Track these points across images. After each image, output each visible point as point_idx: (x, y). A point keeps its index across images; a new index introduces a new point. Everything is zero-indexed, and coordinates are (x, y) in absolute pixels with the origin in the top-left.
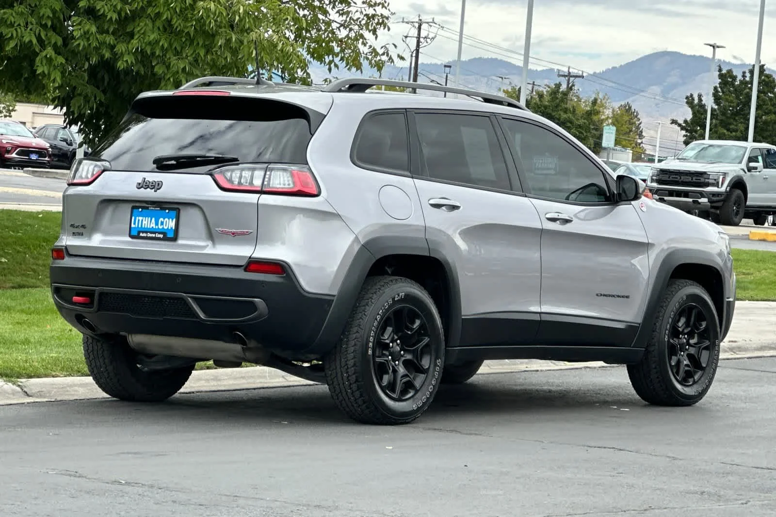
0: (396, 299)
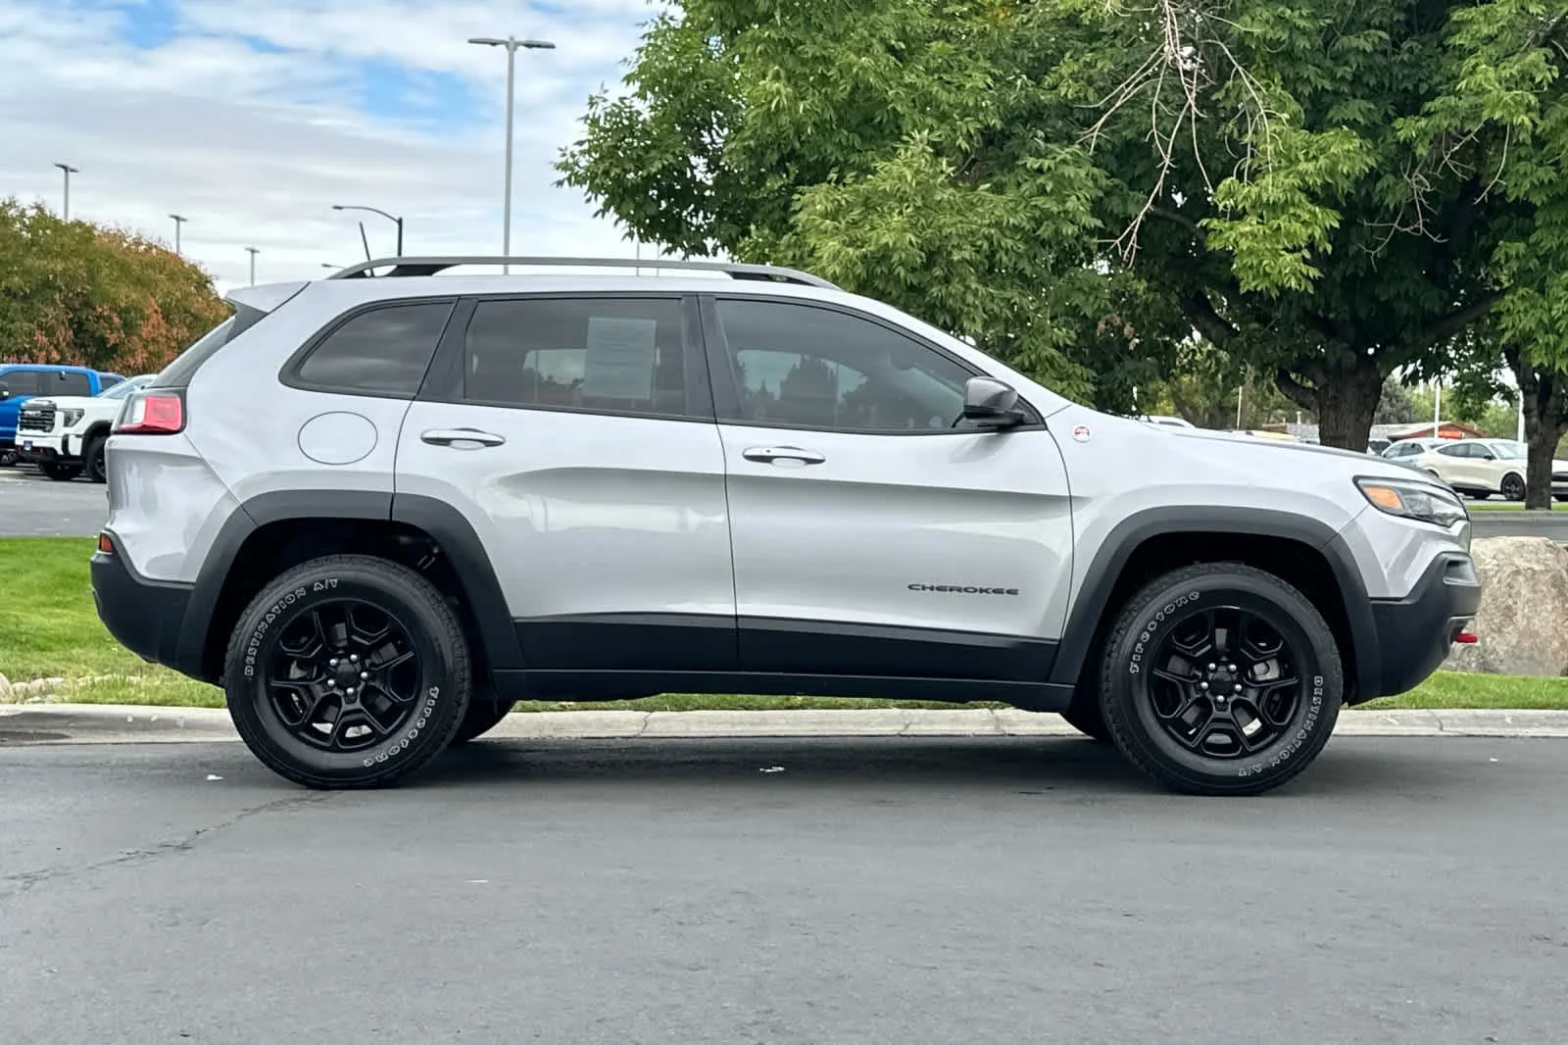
0: (315, 589)
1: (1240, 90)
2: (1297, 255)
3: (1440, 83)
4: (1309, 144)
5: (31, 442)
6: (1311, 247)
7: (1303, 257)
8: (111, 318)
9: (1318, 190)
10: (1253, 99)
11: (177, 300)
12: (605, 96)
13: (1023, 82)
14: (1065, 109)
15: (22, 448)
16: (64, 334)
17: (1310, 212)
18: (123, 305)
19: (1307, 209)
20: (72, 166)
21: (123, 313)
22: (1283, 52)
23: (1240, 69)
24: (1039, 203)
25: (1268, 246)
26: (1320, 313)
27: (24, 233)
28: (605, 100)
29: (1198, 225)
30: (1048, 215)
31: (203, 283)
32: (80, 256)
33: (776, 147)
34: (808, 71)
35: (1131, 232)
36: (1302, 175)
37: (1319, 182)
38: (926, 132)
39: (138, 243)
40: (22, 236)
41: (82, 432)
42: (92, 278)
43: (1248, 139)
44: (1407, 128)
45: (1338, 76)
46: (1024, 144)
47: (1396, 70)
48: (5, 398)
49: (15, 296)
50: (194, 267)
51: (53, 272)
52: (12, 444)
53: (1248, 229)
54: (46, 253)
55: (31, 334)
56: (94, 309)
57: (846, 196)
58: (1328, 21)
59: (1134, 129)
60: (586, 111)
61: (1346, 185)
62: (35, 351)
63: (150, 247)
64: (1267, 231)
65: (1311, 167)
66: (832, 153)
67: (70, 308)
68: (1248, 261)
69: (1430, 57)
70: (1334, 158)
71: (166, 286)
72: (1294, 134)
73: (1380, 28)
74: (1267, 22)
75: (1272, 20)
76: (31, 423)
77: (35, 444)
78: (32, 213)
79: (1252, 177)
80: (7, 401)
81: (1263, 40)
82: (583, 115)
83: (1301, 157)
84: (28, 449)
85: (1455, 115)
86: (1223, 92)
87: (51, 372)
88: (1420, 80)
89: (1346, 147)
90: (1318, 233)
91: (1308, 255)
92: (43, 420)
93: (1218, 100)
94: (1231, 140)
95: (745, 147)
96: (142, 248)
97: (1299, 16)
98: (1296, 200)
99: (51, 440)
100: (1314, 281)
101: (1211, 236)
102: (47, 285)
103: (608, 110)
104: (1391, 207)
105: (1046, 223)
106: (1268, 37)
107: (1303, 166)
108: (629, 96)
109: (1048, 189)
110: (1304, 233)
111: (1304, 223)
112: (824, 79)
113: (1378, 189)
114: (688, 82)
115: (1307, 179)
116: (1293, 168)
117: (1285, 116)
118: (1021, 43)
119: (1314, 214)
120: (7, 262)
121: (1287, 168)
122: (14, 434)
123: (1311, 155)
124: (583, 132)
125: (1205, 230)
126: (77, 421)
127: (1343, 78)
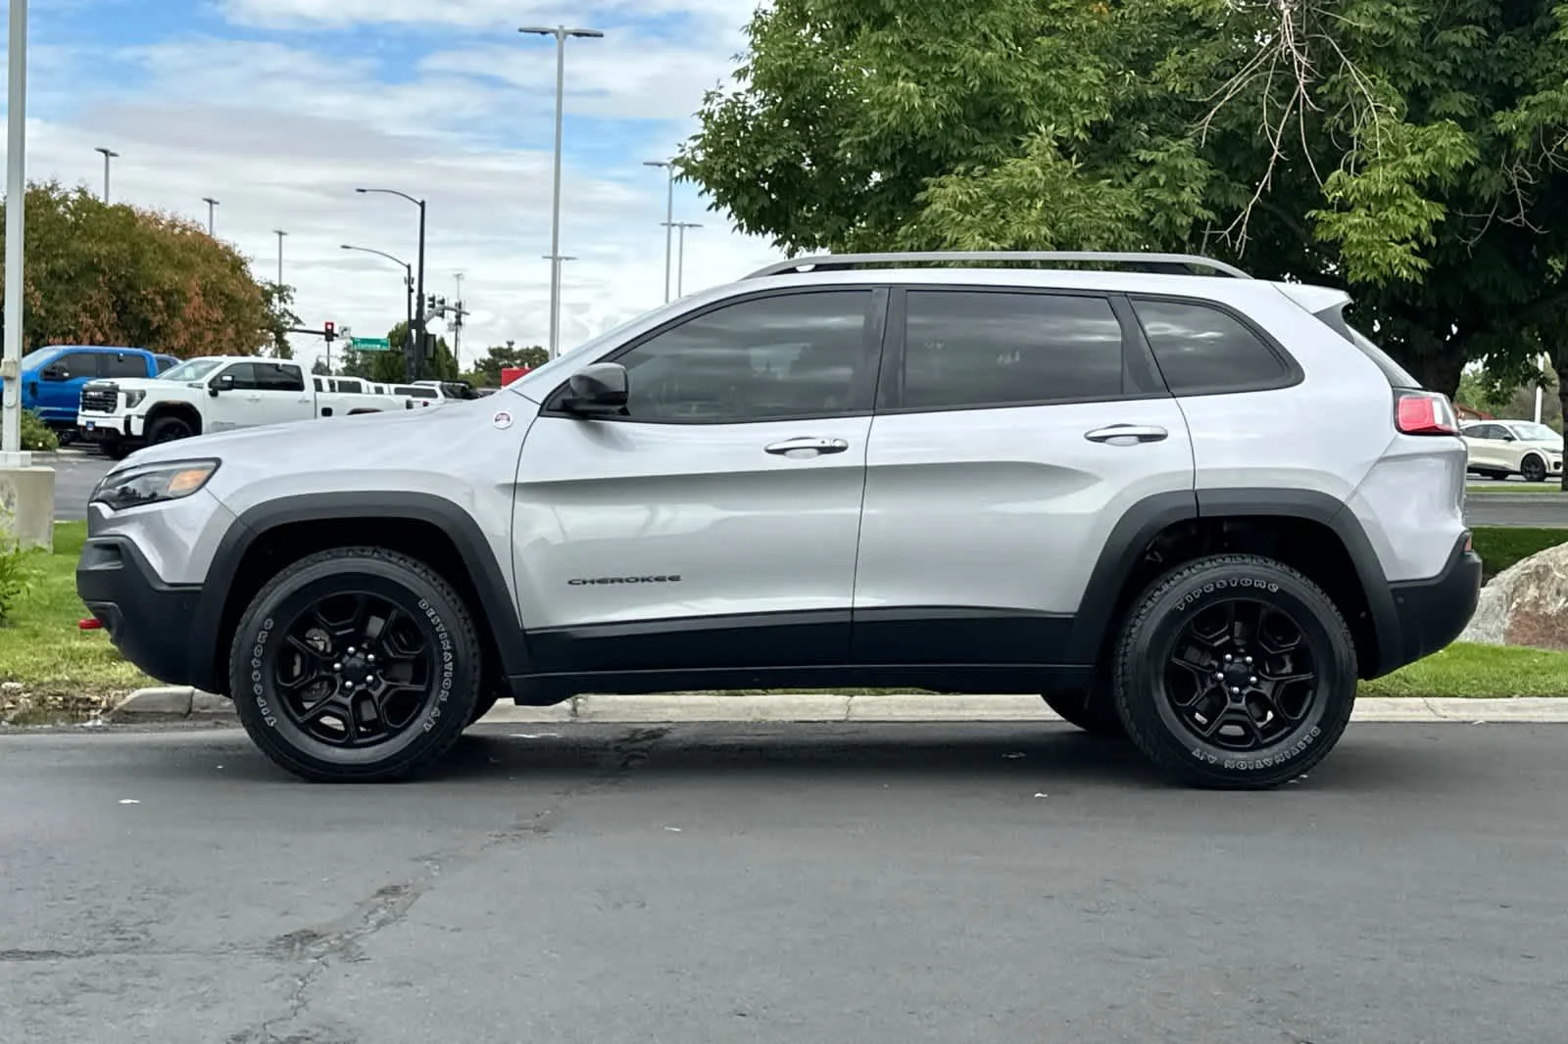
1: (1347, 83)
2: (1407, 247)
3: (1537, 76)
4: (1414, 138)
5: (93, 423)
6: (1416, 237)
7: (1412, 249)
8: (153, 300)
9: (1425, 183)
10: (1362, 94)
11: (213, 283)
12: (722, 91)
13: (1132, 78)
14: (1167, 101)
15: (85, 428)
16: (107, 316)
17: (1416, 204)
18: (166, 287)
19: (1414, 202)
20: (112, 151)
21: (166, 295)
22: (1388, 47)
23: (1348, 63)
24: (1153, 195)
25: (1376, 237)
26: (1408, 301)
27: (68, 216)
28: (720, 95)
29: (1306, 217)
30: (1161, 206)
31: (237, 265)
32: (124, 240)
33: (889, 141)
34: (930, 69)
35: (1240, 223)
36: (1409, 168)
37: (1427, 175)
38: (1052, 127)
39: (174, 226)
40: (66, 219)
41: (144, 413)
42: (136, 261)
43: (1355, 133)
44: (1505, 121)
45: (1438, 71)
46: (1129, 136)
47: (1491, 64)
48: (66, 379)
49: (60, 278)
50: (228, 250)
51: (98, 255)
52: (74, 424)
53: (1357, 220)
54: (90, 235)
55: (75, 316)
56: (138, 291)
57: (978, 190)
58: (1427, 17)
59: (1235, 121)
60: (701, 107)
61: (1451, 178)
62: (79, 333)
63: (185, 228)
64: (1376, 224)
65: (1417, 159)
66: (955, 147)
67: (113, 290)
68: (1356, 252)
69: (1524, 51)
70: (1441, 152)
71: (202, 268)
72: (1401, 127)
73: (1476, 23)
74: (1373, 16)
75: (1378, 14)
76: (93, 404)
77: (97, 425)
78: (75, 196)
79: (1359, 168)
80: (68, 382)
81: (1369, 34)
82: (700, 110)
83: (1408, 150)
84: (90, 429)
85: (1557, 109)
86: (1328, 85)
87: (109, 353)
88: (1515, 74)
89: (1453, 140)
90: (1424, 225)
91: (1416, 247)
92: (106, 401)
93: (1323, 93)
94: (1337, 131)
95: (860, 142)
96: (177, 231)
97: (1406, 14)
98: (1404, 192)
99: (113, 421)
100: (1422, 272)
101: (1319, 228)
102: (92, 267)
103: (724, 106)
104: (1486, 198)
105: (1158, 215)
106: (1374, 32)
107: (1410, 159)
108: (743, 92)
109: (1161, 182)
110: (1410, 224)
111: (1411, 215)
112: (948, 77)
113: (1472, 181)
114: (802, 78)
115: (1414, 171)
116: (1399, 161)
117: (1392, 110)
118: (1125, 38)
119: (1420, 206)
120: (52, 245)
121: (1394, 160)
122: (76, 414)
123: (1416, 148)
124: (698, 127)
125: (1314, 221)
126: (139, 402)
127: (1443, 72)
